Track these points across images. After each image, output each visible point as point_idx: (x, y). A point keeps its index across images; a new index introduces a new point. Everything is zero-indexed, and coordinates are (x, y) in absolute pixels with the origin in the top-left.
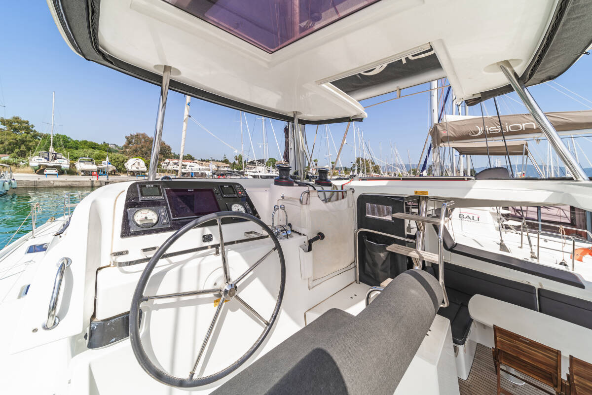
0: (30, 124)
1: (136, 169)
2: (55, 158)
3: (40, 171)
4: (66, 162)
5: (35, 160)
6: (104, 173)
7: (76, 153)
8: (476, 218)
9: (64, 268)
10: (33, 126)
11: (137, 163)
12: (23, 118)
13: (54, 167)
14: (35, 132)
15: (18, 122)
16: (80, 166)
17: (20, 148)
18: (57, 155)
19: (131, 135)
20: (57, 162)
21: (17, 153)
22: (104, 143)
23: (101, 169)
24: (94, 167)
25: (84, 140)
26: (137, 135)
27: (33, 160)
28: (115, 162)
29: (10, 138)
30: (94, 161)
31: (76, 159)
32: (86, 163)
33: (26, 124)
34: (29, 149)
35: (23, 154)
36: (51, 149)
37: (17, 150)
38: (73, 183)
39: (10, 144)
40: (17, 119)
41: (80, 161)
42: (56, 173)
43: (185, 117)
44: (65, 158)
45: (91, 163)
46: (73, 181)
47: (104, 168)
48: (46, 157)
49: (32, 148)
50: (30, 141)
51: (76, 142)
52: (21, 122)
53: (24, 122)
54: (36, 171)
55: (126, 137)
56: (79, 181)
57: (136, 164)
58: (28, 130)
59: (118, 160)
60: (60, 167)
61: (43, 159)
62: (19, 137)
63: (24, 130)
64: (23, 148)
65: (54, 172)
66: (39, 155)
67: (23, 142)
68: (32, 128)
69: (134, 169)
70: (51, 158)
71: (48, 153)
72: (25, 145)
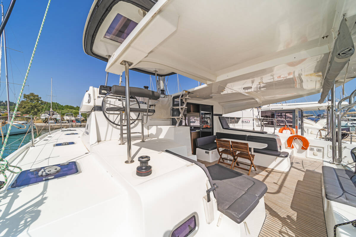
0: (39, 96)
2: (53, 114)
3: (46, 121)
4: (59, 116)
5: (43, 116)
6: (79, 121)
7: (64, 111)
8: (248, 122)
9: (89, 95)
10: (40, 98)
12: (36, 94)
14: (42, 101)
15: (33, 96)
16: (66, 118)
17: (34, 110)
18: (54, 113)
20: (54, 116)
21: (33, 113)
22: (77, 106)
23: (77, 119)
24: (73, 118)
27: (42, 115)
29: (29, 105)
30: (74, 115)
31: (64, 114)
33: (37, 97)
34: (39, 111)
35: (35, 114)
36: (51, 110)
37: (32, 111)
39: (29, 108)
40: (32, 94)
41: (66, 116)
43: (120, 82)
44: (58, 114)
45: (72, 116)
47: (79, 119)
48: (49, 114)
49: (40, 110)
50: (39, 106)
51: (62, 106)
52: (34, 96)
53: (36, 96)
54: (44, 121)
58: (38, 100)
60: (56, 119)
61: (47, 115)
62: (33, 104)
63: (36, 100)
64: (36, 110)
65: (53, 121)
66: (45, 113)
67: (36, 106)
68: (40, 99)
70: (51, 114)
71: (50, 112)
72: (36, 109)
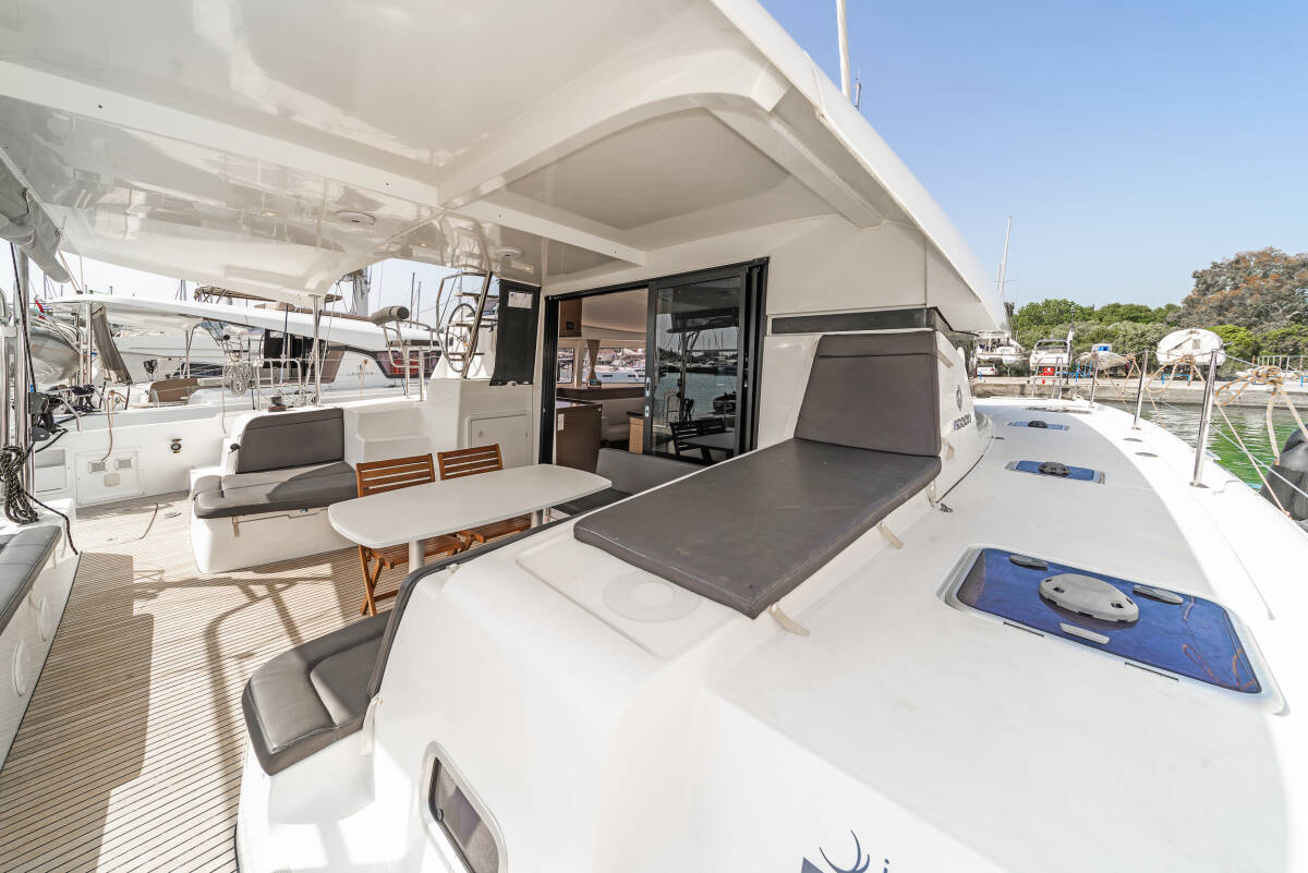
1: (1182, 360)
11: (1191, 342)
13: (990, 362)
19: (1215, 265)
25: (1113, 302)
26: (1237, 262)
28: (1132, 346)
32: (1050, 350)
38: (995, 388)
46: (995, 385)
55: (1195, 275)
56: (1006, 386)
57: (1189, 345)
59: (1142, 340)
69: (1176, 358)
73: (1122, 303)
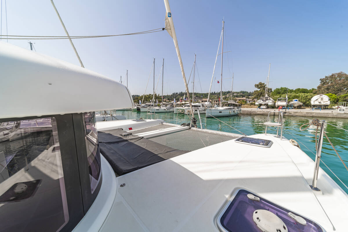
1: (319, 104)
2: (266, 100)
4: (271, 101)
5: (258, 102)
13: (265, 105)
16: (279, 103)
18: (268, 98)
19: (326, 77)
20: (267, 102)
26: (332, 76)
28: (304, 100)
31: (275, 100)
32: (281, 101)
36: (266, 96)
41: (278, 101)
42: (265, 108)
45: (284, 101)
48: (263, 99)
54: (259, 107)
55: (321, 80)
57: (320, 99)
59: (306, 98)
60: (268, 104)
61: (262, 101)
65: (264, 107)
69: (317, 103)
73: (301, 88)
